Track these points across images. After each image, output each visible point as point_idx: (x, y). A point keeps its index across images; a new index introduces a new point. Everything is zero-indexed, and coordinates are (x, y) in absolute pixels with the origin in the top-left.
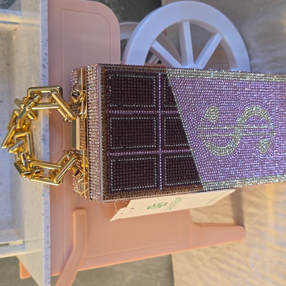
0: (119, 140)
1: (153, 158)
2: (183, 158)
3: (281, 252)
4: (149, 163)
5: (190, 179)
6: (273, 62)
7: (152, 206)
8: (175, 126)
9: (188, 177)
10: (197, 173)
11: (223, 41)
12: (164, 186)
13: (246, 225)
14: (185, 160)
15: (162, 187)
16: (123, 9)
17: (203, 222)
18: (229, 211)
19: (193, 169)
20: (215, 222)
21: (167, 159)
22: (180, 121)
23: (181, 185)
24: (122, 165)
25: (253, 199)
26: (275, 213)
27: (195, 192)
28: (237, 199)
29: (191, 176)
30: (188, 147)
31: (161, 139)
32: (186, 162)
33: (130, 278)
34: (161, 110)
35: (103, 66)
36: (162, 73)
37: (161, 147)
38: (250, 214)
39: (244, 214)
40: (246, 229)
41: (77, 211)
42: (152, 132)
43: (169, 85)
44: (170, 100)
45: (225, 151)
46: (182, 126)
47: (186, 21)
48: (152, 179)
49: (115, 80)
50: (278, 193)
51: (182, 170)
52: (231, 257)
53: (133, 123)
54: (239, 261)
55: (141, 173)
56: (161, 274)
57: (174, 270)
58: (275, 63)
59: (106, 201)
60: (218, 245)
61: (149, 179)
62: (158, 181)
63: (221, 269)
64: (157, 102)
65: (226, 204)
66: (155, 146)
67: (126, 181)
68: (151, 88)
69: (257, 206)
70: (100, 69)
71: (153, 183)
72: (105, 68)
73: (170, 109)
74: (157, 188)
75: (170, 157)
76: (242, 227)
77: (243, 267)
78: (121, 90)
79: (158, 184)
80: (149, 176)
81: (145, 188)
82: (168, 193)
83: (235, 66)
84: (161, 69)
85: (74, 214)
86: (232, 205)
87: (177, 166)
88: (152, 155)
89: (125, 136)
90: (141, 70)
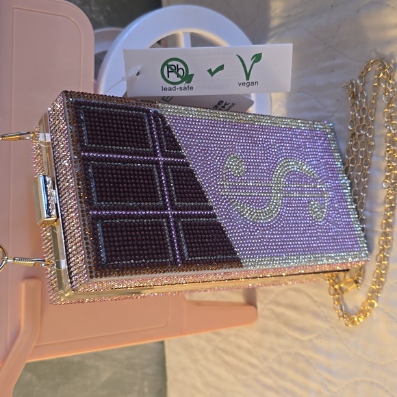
13: (259, 305)
16: (109, 9)
17: (205, 299)
20: (221, 300)
33: (106, 375)
40: (259, 310)
41: (27, 281)
44: (172, 144)
52: (239, 347)
54: (250, 352)
56: (149, 371)
57: (168, 364)
59: (94, 279)
60: (223, 331)
63: (227, 364)
76: (253, 308)
77: (254, 361)
85: (23, 286)
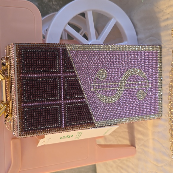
0: (30, 95)
1: (57, 106)
2: (80, 105)
3: (157, 166)
4: (54, 110)
5: (86, 119)
6: (151, 37)
7: (63, 137)
8: (74, 84)
9: (84, 118)
10: (91, 115)
11: (117, 23)
12: (66, 126)
13: (137, 146)
14: (81, 106)
15: (64, 126)
18: (127, 136)
19: (87, 113)
21: (68, 107)
22: (77, 80)
23: (79, 124)
24: (33, 112)
25: (140, 129)
26: (153, 139)
27: (90, 128)
28: (131, 128)
29: (87, 117)
30: (84, 98)
31: (63, 93)
32: (82, 108)
34: (63, 73)
35: (18, 44)
36: (63, 48)
37: (64, 99)
38: (139, 139)
39: (135, 139)
40: (137, 149)
41: (13, 140)
42: (56, 89)
43: (68, 56)
44: (69, 66)
45: (112, 100)
46: (78, 84)
47: (89, 10)
48: (56, 121)
49: (26, 54)
50: (155, 126)
51: (80, 114)
52: (128, 166)
53: (41, 83)
55: (48, 117)
58: (152, 38)
59: (21, 137)
61: (54, 121)
62: (61, 122)
64: (60, 68)
65: (125, 131)
66: (59, 98)
67: (36, 123)
68: (55, 58)
69: (143, 134)
70: (15, 47)
71: (57, 123)
72: (19, 45)
73: (69, 72)
74: (61, 127)
75: (70, 105)
76: (134, 148)
78: (31, 61)
79: (61, 124)
80: (54, 119)
81: (51, 127)
82: (69, 130)
83: (126, 40)
84: (62, 45)
85: (12, 142)
86: (129, 132)
87: (75, 111)
88: (57, 104)
89: (35, 92)
90: (46, 46)
